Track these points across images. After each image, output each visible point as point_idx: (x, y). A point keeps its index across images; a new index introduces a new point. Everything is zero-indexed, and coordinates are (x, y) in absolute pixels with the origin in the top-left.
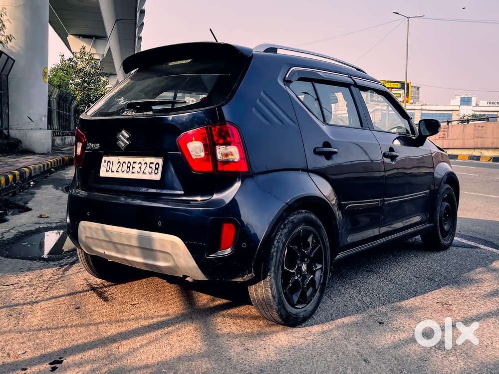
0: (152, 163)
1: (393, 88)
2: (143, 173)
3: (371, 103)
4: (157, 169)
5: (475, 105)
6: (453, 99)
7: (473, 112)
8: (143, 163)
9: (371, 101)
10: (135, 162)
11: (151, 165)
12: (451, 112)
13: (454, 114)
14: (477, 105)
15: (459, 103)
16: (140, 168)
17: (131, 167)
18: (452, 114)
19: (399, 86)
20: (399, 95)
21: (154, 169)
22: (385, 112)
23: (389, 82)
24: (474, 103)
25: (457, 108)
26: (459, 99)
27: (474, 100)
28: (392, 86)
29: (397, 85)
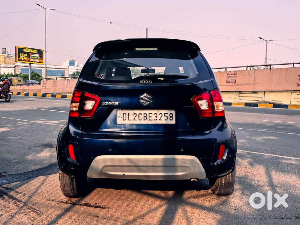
0: (167, 114)
1: (32, 53)
2: (160, 120)
3: (18, 61)
4: (170, 117)
5: (77, 66)
6: (64, 62)
7: (77, 71)
8: (158, 114)
9: (18, 60)
10: (151, 114)
11: (166, 115)
12: (64, 70)
13: (66, 71)
14: (78, 66)
15: (68, 65)
16: (156, 117)
17: (148, 117)
18: (64, 71)
19: (36, 52)
20: (36, 58)
21: (169, 117)
22: (28, 68)
23: (29, 48)
24: (76, 65)
25: (67, 67)
26: (68, 62)
27: (76, 63)
28: (32, 52)
29: (35, 51)
